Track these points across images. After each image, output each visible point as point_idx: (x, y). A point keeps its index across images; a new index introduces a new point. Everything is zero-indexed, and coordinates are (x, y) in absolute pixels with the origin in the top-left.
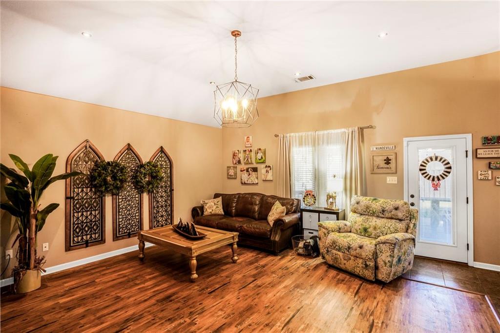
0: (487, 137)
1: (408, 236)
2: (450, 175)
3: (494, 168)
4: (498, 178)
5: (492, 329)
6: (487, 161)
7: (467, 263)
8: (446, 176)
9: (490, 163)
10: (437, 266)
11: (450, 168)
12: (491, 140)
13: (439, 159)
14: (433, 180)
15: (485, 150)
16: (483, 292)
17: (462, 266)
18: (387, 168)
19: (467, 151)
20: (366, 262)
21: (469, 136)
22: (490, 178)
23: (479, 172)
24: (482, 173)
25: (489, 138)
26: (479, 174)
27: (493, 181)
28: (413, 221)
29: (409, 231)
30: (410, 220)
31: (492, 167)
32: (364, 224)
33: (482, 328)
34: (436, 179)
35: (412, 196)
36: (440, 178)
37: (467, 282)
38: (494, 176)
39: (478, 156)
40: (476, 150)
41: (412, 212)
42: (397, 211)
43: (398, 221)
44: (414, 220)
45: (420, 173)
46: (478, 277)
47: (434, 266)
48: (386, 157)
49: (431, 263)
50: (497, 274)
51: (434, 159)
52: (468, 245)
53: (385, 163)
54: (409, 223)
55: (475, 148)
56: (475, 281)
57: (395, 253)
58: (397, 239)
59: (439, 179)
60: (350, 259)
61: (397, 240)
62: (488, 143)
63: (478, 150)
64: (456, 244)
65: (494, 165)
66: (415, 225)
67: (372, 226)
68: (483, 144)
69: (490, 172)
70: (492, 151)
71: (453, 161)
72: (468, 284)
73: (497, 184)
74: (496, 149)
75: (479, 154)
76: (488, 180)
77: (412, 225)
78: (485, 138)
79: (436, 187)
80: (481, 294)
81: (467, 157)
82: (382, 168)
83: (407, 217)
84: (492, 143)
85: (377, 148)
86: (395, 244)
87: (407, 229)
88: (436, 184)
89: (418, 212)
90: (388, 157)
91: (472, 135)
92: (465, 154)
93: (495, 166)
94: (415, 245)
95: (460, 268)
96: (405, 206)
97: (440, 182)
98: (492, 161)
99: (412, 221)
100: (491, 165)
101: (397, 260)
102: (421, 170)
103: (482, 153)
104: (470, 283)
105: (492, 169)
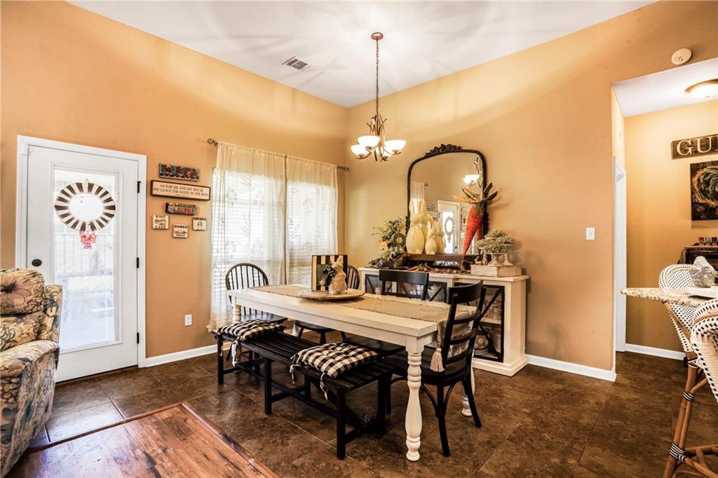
0: (165, 166)
1: (46, 346)
2: (112, 221)
3: (172, 212)
4: (176, 226)
5: (219, 451)
6: (163, 202)
7: (137, 365)
8: (106, 221)
9: (167, 205)
10: (93, 390)
11: (113, 208)
12: (169, 170)
13: (95, 189)
14: (83, 228)
15: (162, 184)
16: (177, 401)
17: (131, 372)
19: (139, 183)
21: (143, 159)
22: (167, 227)
23: (155, 218)
24: (159, 219)
25: (167, 167)
26: (154, 221)
27: (169, 232)
28: (52, 312)
29: (45, 335)
30: (45, 311)
31: (169, 210)
33: (208, 459)
34: (88, 228)
35: (37, 263)
36: (96, 225)
37: (152, 395)
38: (171, 225)
39: (154, 192)
40: (152, 182)
41: (47, 291)
42: (9, 295)
43: (13, 318)
44: (54, 309)
45: (56, 214)
46: (159, 381)
47: (89, 391)
49: (80, 389)
50: (176, 366)
51: (85, 187)
52: (138, 334)
54: (44, 317)
55: (149, 180)
56: (159, 388)
57: (20, 399)
58: (25, 360)
59: (93, 227)
61: (27, 364)
62: (166, 175)
63: (154, 183)
64: (120, 338)
65: (172, 207)
66: (56, 318)
68: (161, 174)
69: (167, 217)
70: (171, 187)
71: (119, 198)
72: (153, 397)
73: (175, 235)
74: (175, 185)
75: (155, 189)
76: (165, 229)
77: (49, 322)
78: (162, 166)
79: (87, 241)
80: (176, 405)
81: (138, 192)
83: (38, 304)
84: (171, 176)
86: (20, 376)
87: (39, 333)
88: (88, 236)
89: (61, 290)
91: (147, 157)
92: (137, 187)
93: (174, 210)
94: (57, 362)
95: (130, 378)
96: (33, 280)
97: (96, 232)
98: (171, 202)
99: (48, 311)
100: (169, 207)
101: (23, 413)
102: (58, 208)
103: (159, 188)
104: (155, 395)
105: (169, 213)
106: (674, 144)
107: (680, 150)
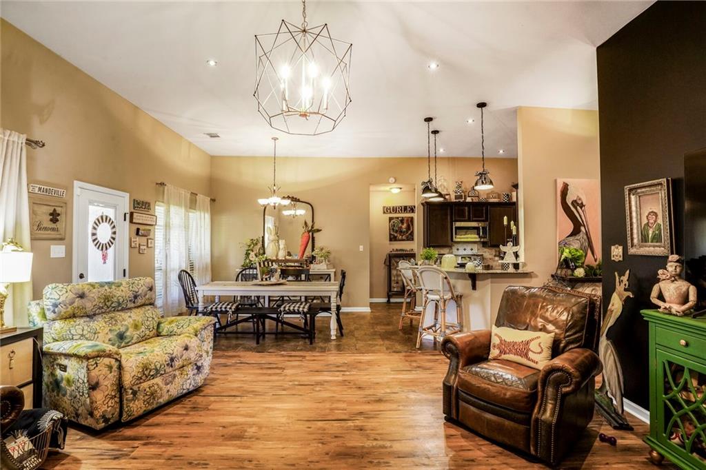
0: (137, 201)
2: (114, 243)
9: (138, 230)
11: (115, 233)
12: (139, 204)
14: (102, 249)
15: (137, 214)
18: (53, 229)
19: (126, 213)
20: (196, 364)
21: (127, 196)
22: (137, 245)
23: (132, 239)
32: (114, 328)
38: (139, 243)
39: (133, 221)
40: (132, 213)
48: (52, 209)
53: (51, 220)
60: (175, 376)
67: (129, 326)
68: (135, 207)
73: (140, 251)
75: (133, 218)
81: (125, 220)
82: (46, 229)
84: (139, 208)
85: (40, 189)
90: (55, 210)
91: (129, 195)
92: (124, 216)
98: (140, 227)
102: (93, 234)
106: (384, 207)
107: (387, 210)
